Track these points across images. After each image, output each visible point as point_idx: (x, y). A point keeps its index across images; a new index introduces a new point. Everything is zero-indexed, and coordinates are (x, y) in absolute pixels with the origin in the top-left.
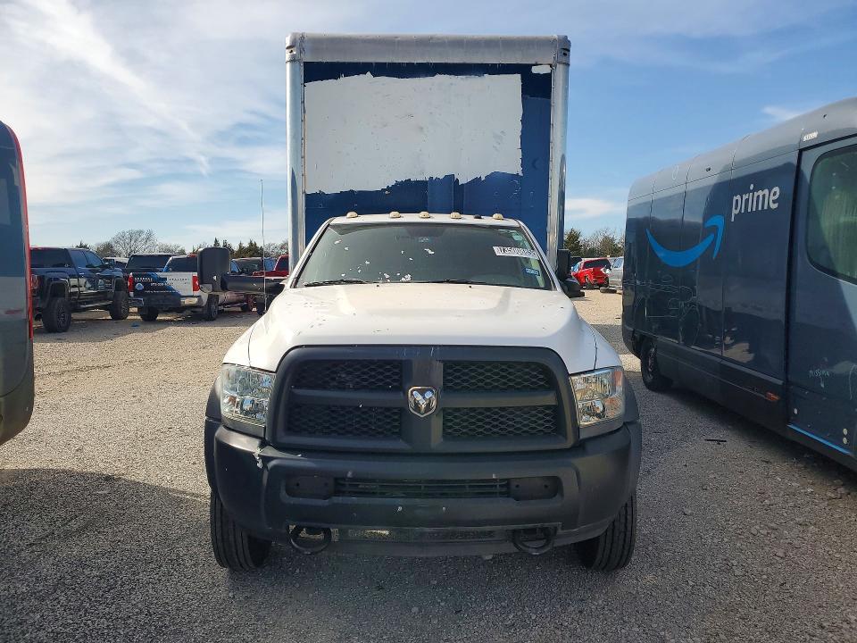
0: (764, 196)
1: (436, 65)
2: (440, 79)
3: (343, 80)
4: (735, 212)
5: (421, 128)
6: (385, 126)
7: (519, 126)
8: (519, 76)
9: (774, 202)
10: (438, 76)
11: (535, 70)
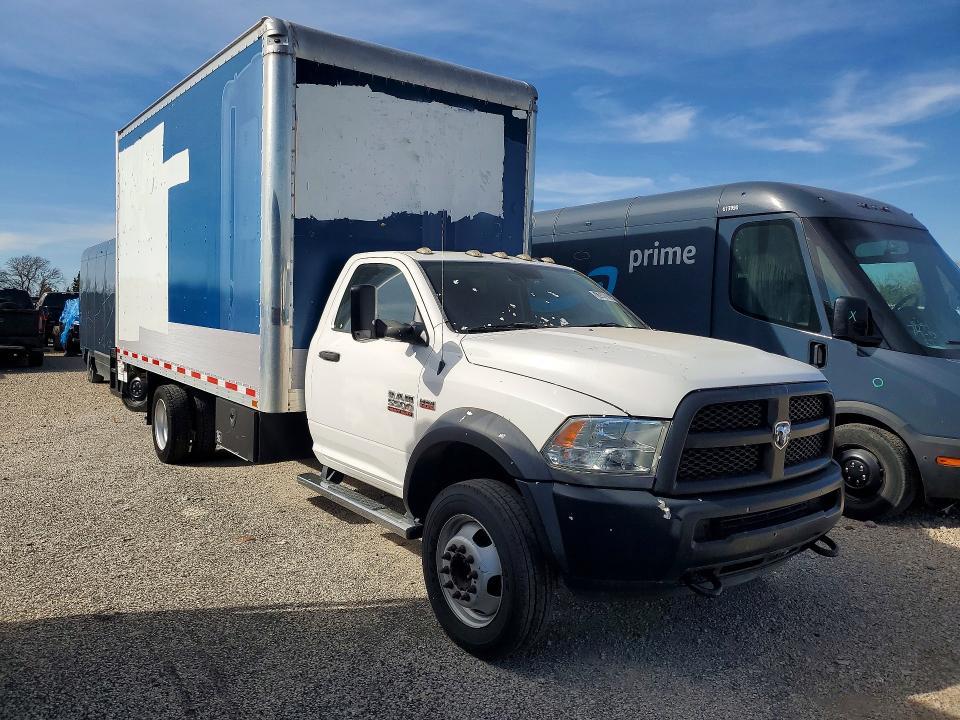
0: (675, 253)
1: (433, 91)
2: (436, 106)
3: (340, 88)
4: (632, 264)
5: (418, 157)
6: (383, 149)
7: (501, 168)
8: (502, 117)
9: (689, 258)
10: (434, 103)
11: (515, 114)
